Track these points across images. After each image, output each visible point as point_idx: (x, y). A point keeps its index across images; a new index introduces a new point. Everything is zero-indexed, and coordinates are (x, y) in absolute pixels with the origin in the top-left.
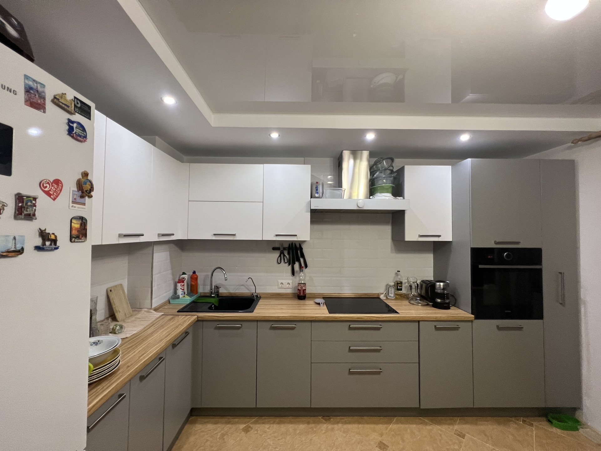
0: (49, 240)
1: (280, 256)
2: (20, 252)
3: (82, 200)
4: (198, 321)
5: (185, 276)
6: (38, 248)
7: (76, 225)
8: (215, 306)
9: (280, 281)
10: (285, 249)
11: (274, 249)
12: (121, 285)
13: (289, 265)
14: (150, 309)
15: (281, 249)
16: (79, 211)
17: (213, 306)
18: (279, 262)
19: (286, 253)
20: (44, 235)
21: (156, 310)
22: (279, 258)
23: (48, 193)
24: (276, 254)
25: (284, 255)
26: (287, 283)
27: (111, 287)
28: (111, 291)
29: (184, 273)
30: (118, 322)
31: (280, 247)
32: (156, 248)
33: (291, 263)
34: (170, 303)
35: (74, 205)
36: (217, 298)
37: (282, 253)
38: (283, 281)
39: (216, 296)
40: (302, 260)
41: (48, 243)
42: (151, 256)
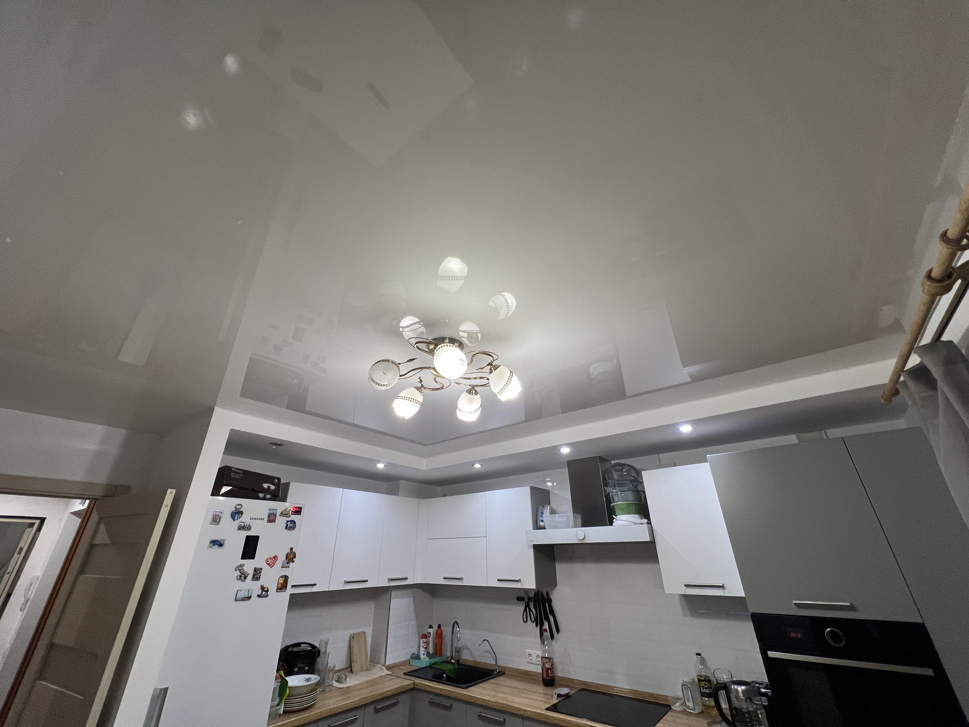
0: (264, 591)
1: (525, 610)
2: (249, 598)
3: (288, 565)
4: (413, 689)
5: (431, 630)
6: (259, 596)
7: (282, 581)
8: (447, 676)
9: (528, 651)
10: (530, 599)
11: (520, 599)
12: (364, 633)
13: (537, 625)
14: (383, 666)
15: (526, 600)
16: (285, 572)
17: (445, 675)
18: (525, 621)
19: (532, 605)
20: (263, 588)
21: (388, 668)
22: (525, 613)
23: (269, 565)
24: (521, 608)
25: (530, 610)
26: (536, 655)
27: (354, 634)
28: (353, 637)
29: (431, 627)
30: (353, 673)
31: (524, 596)
32: (394, 593)
33: (539, 622)
34: (409, 663)
35: (282, 569)
36: (457, 667)
37: (527, 606)
38: (531, 652)
39: (456, 664)
40: (551, 618)
41: (264, 593)
42: (389, 601)
